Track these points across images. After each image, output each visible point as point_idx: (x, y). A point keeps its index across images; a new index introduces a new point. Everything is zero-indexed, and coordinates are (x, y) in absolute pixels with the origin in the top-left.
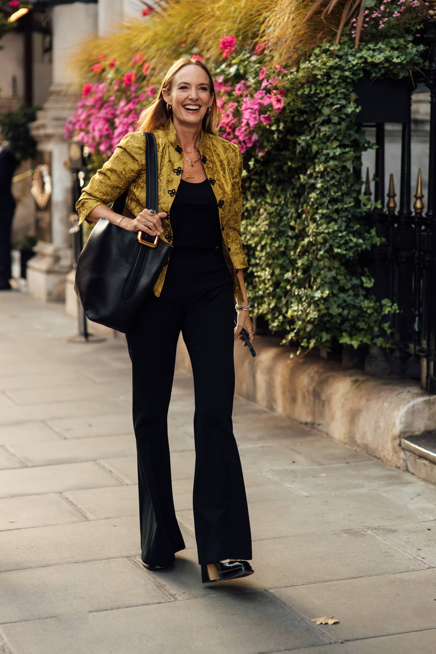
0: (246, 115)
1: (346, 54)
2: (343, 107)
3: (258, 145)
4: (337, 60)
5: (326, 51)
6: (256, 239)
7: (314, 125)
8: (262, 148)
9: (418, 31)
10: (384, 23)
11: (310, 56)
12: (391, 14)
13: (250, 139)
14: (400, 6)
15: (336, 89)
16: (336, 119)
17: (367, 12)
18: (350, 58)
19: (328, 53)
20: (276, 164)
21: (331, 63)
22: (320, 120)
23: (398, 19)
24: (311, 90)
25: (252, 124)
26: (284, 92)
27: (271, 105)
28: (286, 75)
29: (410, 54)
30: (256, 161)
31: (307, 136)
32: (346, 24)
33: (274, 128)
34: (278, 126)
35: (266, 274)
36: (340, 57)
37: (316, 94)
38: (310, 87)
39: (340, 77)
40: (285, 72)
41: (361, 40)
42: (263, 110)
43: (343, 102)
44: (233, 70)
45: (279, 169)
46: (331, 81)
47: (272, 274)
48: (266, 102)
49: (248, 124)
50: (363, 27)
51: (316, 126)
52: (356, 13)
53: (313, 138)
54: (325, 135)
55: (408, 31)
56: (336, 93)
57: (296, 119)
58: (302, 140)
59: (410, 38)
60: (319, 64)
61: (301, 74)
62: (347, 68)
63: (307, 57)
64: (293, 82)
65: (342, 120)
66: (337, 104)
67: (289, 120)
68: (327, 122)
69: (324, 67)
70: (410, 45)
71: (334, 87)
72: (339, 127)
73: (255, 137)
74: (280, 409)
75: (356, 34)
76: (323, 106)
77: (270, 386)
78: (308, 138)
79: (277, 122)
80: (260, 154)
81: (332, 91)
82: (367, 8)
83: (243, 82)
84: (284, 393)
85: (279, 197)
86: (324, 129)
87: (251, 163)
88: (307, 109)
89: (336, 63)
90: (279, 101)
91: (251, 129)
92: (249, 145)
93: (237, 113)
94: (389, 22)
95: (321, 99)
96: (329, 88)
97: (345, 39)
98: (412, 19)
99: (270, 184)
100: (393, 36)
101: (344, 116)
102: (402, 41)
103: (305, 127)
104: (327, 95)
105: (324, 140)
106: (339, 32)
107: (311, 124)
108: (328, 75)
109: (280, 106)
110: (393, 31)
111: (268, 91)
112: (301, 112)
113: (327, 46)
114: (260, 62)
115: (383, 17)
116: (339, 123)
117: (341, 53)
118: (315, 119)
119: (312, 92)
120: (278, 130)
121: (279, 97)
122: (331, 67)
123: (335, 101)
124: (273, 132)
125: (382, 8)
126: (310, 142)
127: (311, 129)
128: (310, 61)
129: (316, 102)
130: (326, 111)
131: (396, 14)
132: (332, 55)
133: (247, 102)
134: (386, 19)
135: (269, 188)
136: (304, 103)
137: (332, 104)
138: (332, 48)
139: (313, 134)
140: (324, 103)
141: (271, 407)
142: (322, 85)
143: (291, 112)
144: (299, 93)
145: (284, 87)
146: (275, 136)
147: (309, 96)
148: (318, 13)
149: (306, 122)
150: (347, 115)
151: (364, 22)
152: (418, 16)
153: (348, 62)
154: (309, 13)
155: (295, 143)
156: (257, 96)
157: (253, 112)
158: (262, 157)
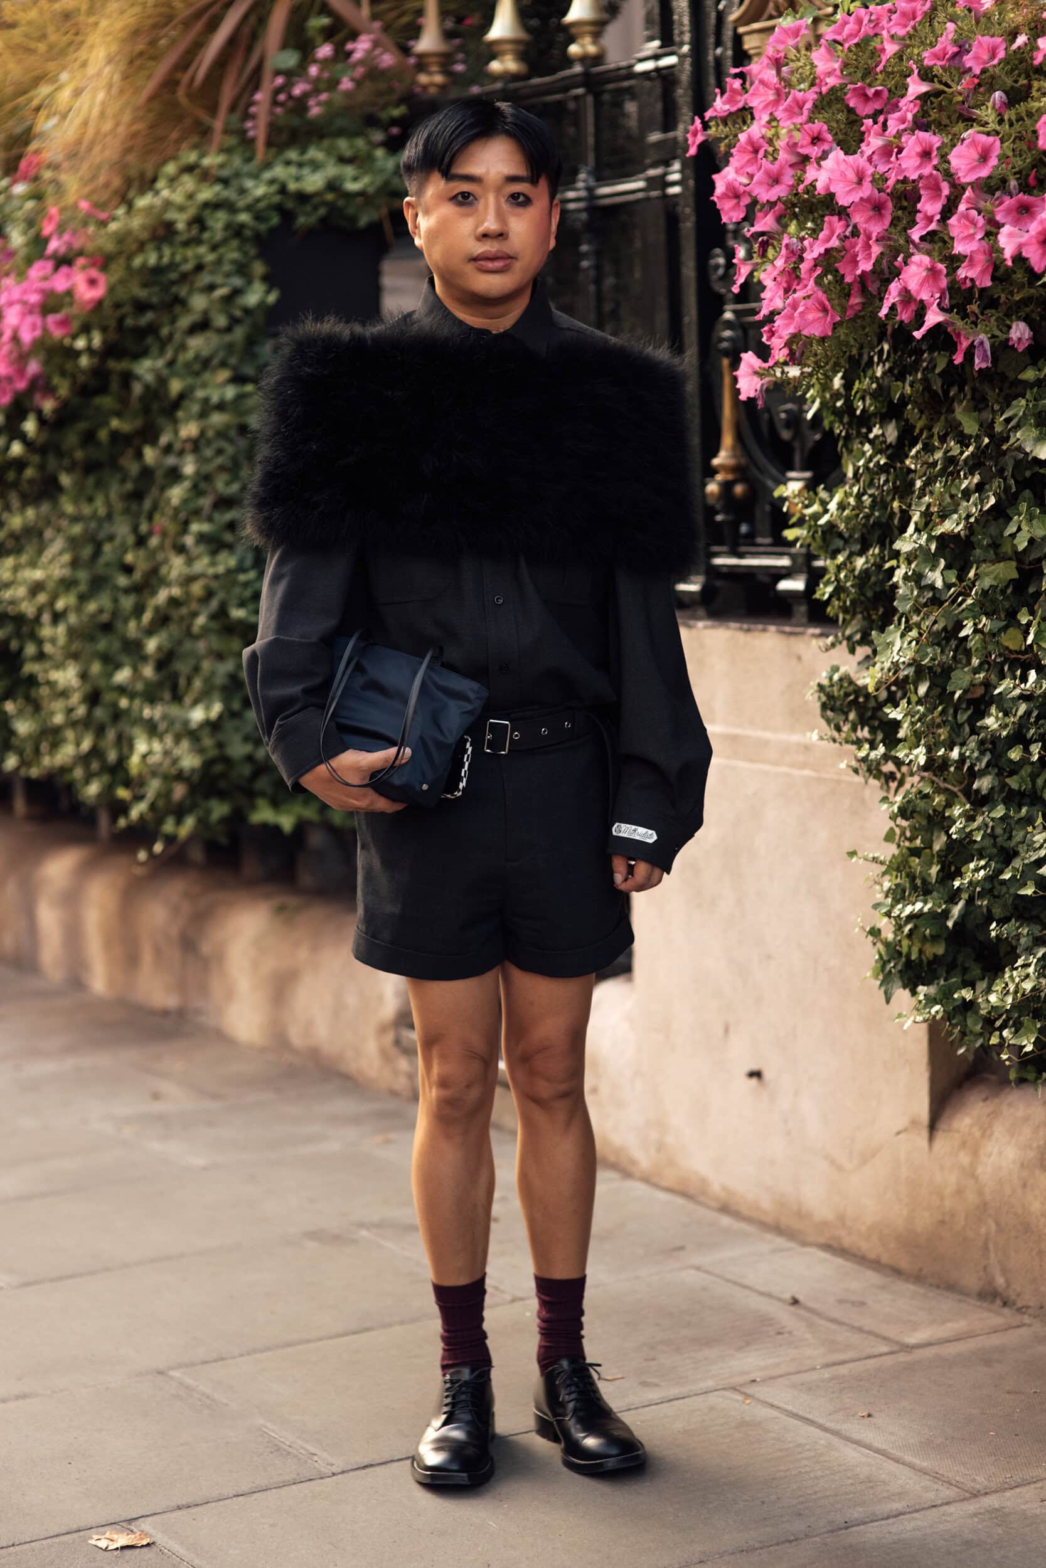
0: (12, 317)
1: (237, 175)
2: (236, 292)
3: (41, 382)
4: (218, 188)
5: (190, 169)
6: (42, 598)
7: (171, 336)
8: (50, 390)
9: (394, 122)
10: (319, 104)
11: (154, 180)
12: (333, 84)
13: (21, 372)
14: (355, 65)
15: (222, 250)
16: (221, 321)
17: (280, 80)
18: (249, 184)
19: (197, 171)
20: (82, 426)
21: (206, 194)
22: (184, 322)
23: (348, 94)
24: (160, 257)
25: (27, 337)
26: (104, 262)
27: (69, 293)
28: (103, 224)
29: (382, 171)
30: (42, 421)
31: (155, 358)
32: (233, 108)
33: (81, 343)
34: (90, 340)
35: (67, 676)
36: (225, 182)
37: (173, 266)
38: (159, 249)
39: (228, 227)
40: (103, 215)
41: (269, 144)
42: (50, 304)
43: (237, 281)
45: (89, 438)
46: (206, 235)
47: (84, 676)
48: (60, 283)
49: (15, 338)
50: (271, 113)
51: (178, 337)
52: (254, 81)
53: (171, 364)
54: (197, 357)
55: (371, 121)
56: (219, 262)
57: (129, 322)
58: (146, 369)
59: (378, 136)
60: (178, 197)
61: (136, 223)
62: (241, 203)
63: (148, 184)
64: (121, 238)
65: (234, 321)
66: (222, 286)
67: (113, 323)
68: (202, 326)
69: (189, 203)
70: (380, 153)
71: (214, 248)
72: (228, 338)
73: (33, 367)
74: (99, 982)
75: (258, 130)
76: (191, 292)
77: (73, 934)
78: (160, 363)
79: (86, 329)
80: (48, 406)
81: (210, 258)
82: (278, 73)
84: (108, 945)
85: (90, 500)
86: (197, 344)
87: (30, 426)
88: (155, 300)
89: (218, 194)
90: (92, 282)
91: (26, 348)
92: (21, 385)
94: (328, 103)
95: (184, 277)
96: (202, 250)
97: (232, 141)
98: (380, 94)
99: (70, 470)
100: (341, 133)
101: (238, 313)
102: (360, 143)
103: (150, 340)
104: (199, 268)
105: (197, 367)
106: (218, 125)
107: (165, 331)
108: (199, 222)
109: (98, 293)
110: (340, 122)
111: (63, 261)
112: (141, 307)
113: (192, 157)
114: (38, 196)
115: (316, 91)
116: (229, 329)
117: (225, 173)
118: (173, 321)
119: (166, 260)
120: (89, 350)
121: (94, 273)
122: (206, 205)
123: (219, 279)
124: (77, 354)
125: (313, 70)
126: (165, 372)
127: (163, 344)
128: (157, 193)
129: (173, 283)
130: (199, 302)
131: (346, 84)
132: (206, 177)
133: (11, 287)
134: (324, 97)
135: (65, 480)
136: (145, 285)
137: (211, 288)
138: (207, 161)
139: (169, 355)
140: (192, 284)
141: (76, 982)
142: (186, 244)
143: (117, 306)
144: (137, 262)
145: (100, 249)
146: (84, 361)
147: (158, 270)
148: (170, 84)
149: (152, 329)
150: (247, 311)
151: (275, 103)
152: (391, 90)
153: (242, 191)
154: (150, 86)
155: (127, 378)
156: (36, 271)
157: (29, 310)
158: (55, 411)
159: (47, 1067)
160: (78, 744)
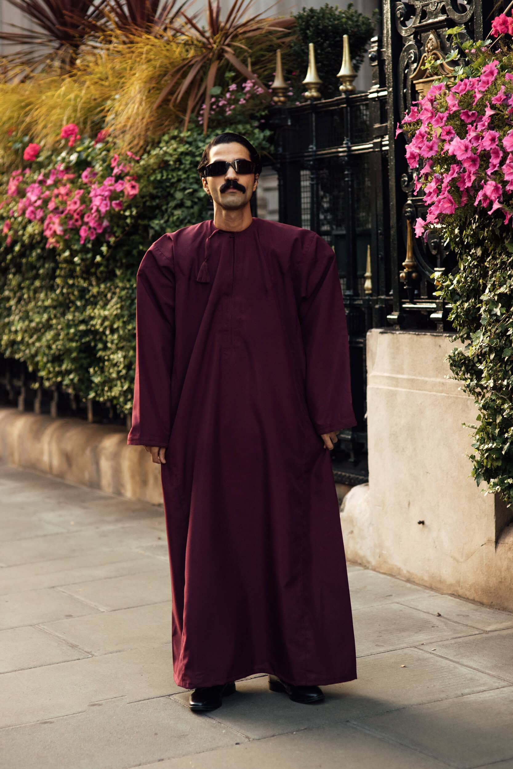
0: (97, 202)
1: (195, 140)
2: (195, 191)
3: (109, 230)
4: (187, 146)
5: (174, 138)
6: (107, 323)
7: (166, 210)
8: (113, 234)
9: (262, 117)
10: (230, 110)
11: (159, 142)
12: (237, 101)
13: (100, 225)
14: (245, 94)
15: (188, 173)
16: (188, 203)
17: (213, 100)
18: (200, 144)
19: (178, 139)
20: (126, 248)
21: (182, 149)
22: (172, 204)
23: (243, 105)
24: (162, 176)
25: (103, 209)
26: (137, 178)
27: (123, 191)
28: (138, 162)
29: (258, 139)
30: (109, 247)
31: (160, 220)
32: (193, 111)
33: (127, 213)
34: (131, 212)
35: (118, 357)
36: (190, 144)
37: (168, 179)
38: (161, 172)
39: (191, 163)
40: (138, 158)
41: (209, 127)
42: (114, 196)
43: (195, 186)
44: (74, 157)
45: (128, 254)
46: (182, 167)
47: (125, 357)
48: (118, 187)
49: (98, 211)
50: (210, 114)
51: (169, 210)
52: (202, 100)
53: (167, 222)
54: (178, 218)
55: (253, 117)
56: (188, 178)
57: (148, 204)
58: (156, 224)
59: (256, 124)
60: (170, 150)
61: (152, 161)
62: (197, 153)
63: (156, 144)
64: (145, 168)
65: (194, 203)
66: (189, 188)
67: (141, 205)
68: (181, 205)
69: (175, 153)
70: (256, 131)
71: (185, 172)
72: (192, 211)
73: (105, 223)
74: (129, 493)
75: (204, 121)
76: (175, 191)
77: (117, 472)
78: (162, 222)
79: (129, 207)
80: (112, 240)
81: (184, 176)
82: (212, 96)
83: (89, 170)
84: (133, 477)
85: (129, 280)
86: (178, 212)
87: (104, 249)
88: (159, 194)
89: (187, 149)
90: (133, 187)
91: (102, 215)
92: (100, 231)
93: (85, 201)
94: (234, 109)
95: (173, 184)
96: (180, 173)
97: (193, 126)
98: (257, 105)
99: (120, 268)
100: (239, 122)
101: (196, 200)
102: (248, 127)
103: (157, 211)
104: (179, 180)
105: (178, 223)
106: (187, 119)
107: (164, 208)
108: (179, 161)
109: (135, 192)
110: (239, 118)
111: (119, 178)
112: (153, 197)
113: (176, 133)
115: (230, 104)
116: (192, 207)
117: (190, 140)
118: (167, 204)
119: (164, 178)
120: (131, 216)
121: (134, 183)
122: (182, 153)
123: (188, 185)
124: (126, 217)
125: (228, 95)
126: (164, 225)
127: (163, 213)
128: (161, 148)
129: (168, 187)
130: (179, 195)
131: (242, 101)
132: (182, 141)
133: (95, 189)
134: (233, 107)
135: (118, 272)
136: (155, 188)
137: (184, 189)
138: (182, 135)
139: (166, 217)
140: (176, 187)
141: (118, 492)
142: (173, 170)
143: (143, 197)
144: (152, 178)
145: (137, 173)
146: (128, 221)
147: (161, 181)
148: (166, 101)
149: (158, 207)
150: (200, 199)
151: (211, 109)
152: (261, 103)
153: (198, 147)
154: (158, 102)
155: (147, 228)
156: (108, 182)
157: (104, 198)
158: (115, 242)
159: (111, 527)
160: (122, 387)
